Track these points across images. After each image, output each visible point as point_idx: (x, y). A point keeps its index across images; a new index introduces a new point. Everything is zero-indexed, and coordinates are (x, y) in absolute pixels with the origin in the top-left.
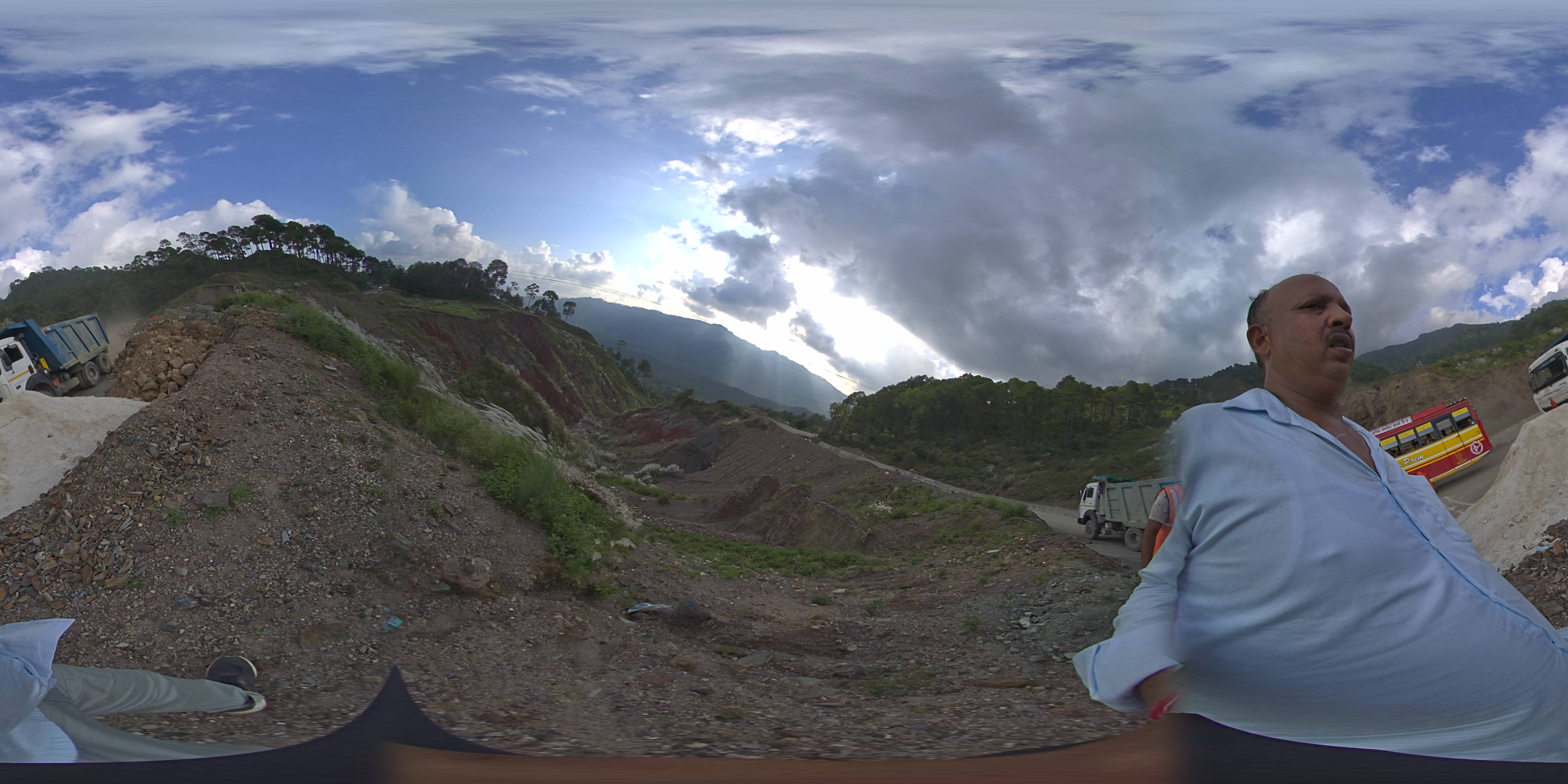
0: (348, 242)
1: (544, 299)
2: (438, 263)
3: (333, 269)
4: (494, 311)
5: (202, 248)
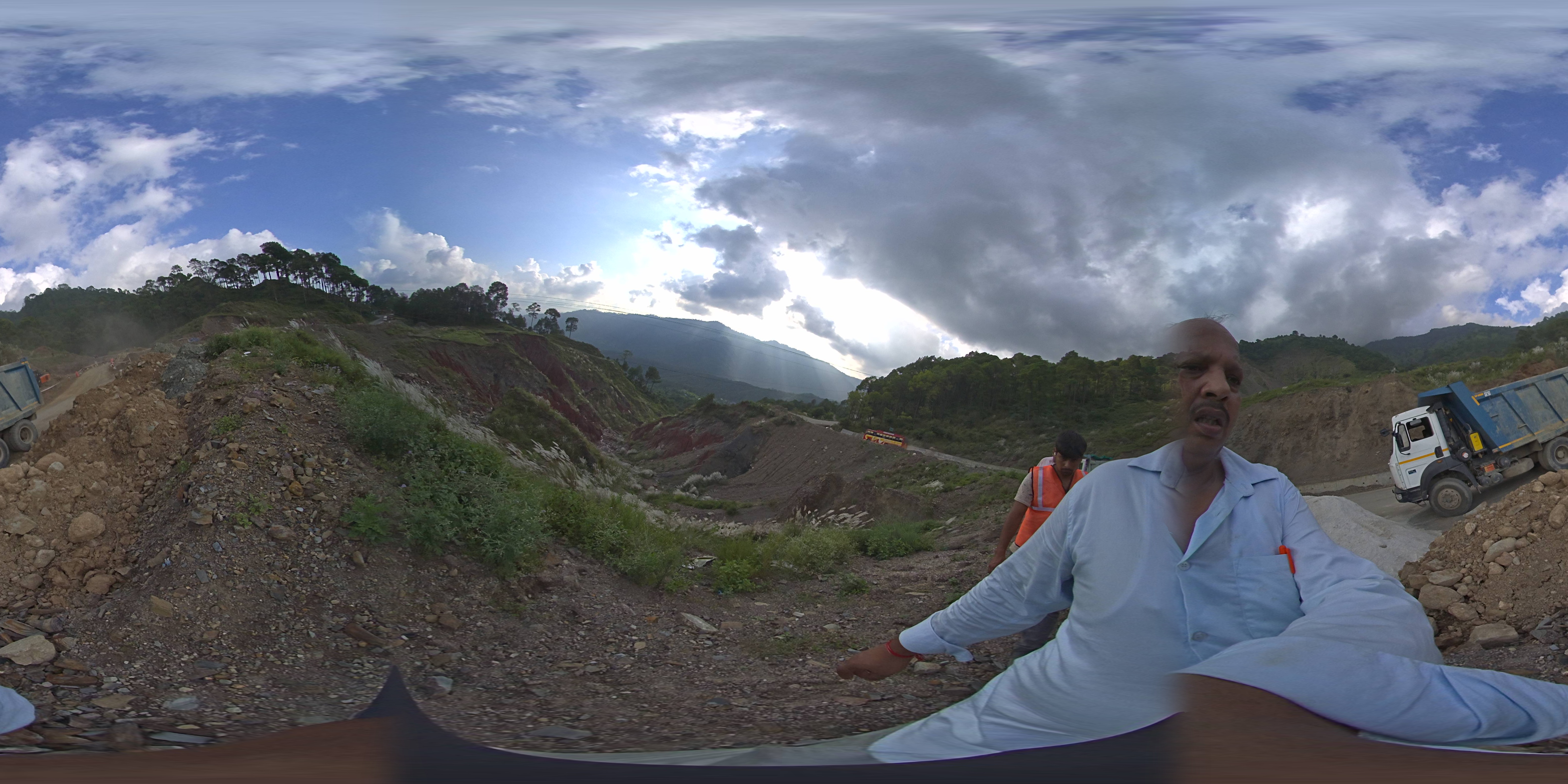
0: (352, 271)
1: (546, 317)
3: (338, 299)
4: (500, 334)
5: (212, 275)
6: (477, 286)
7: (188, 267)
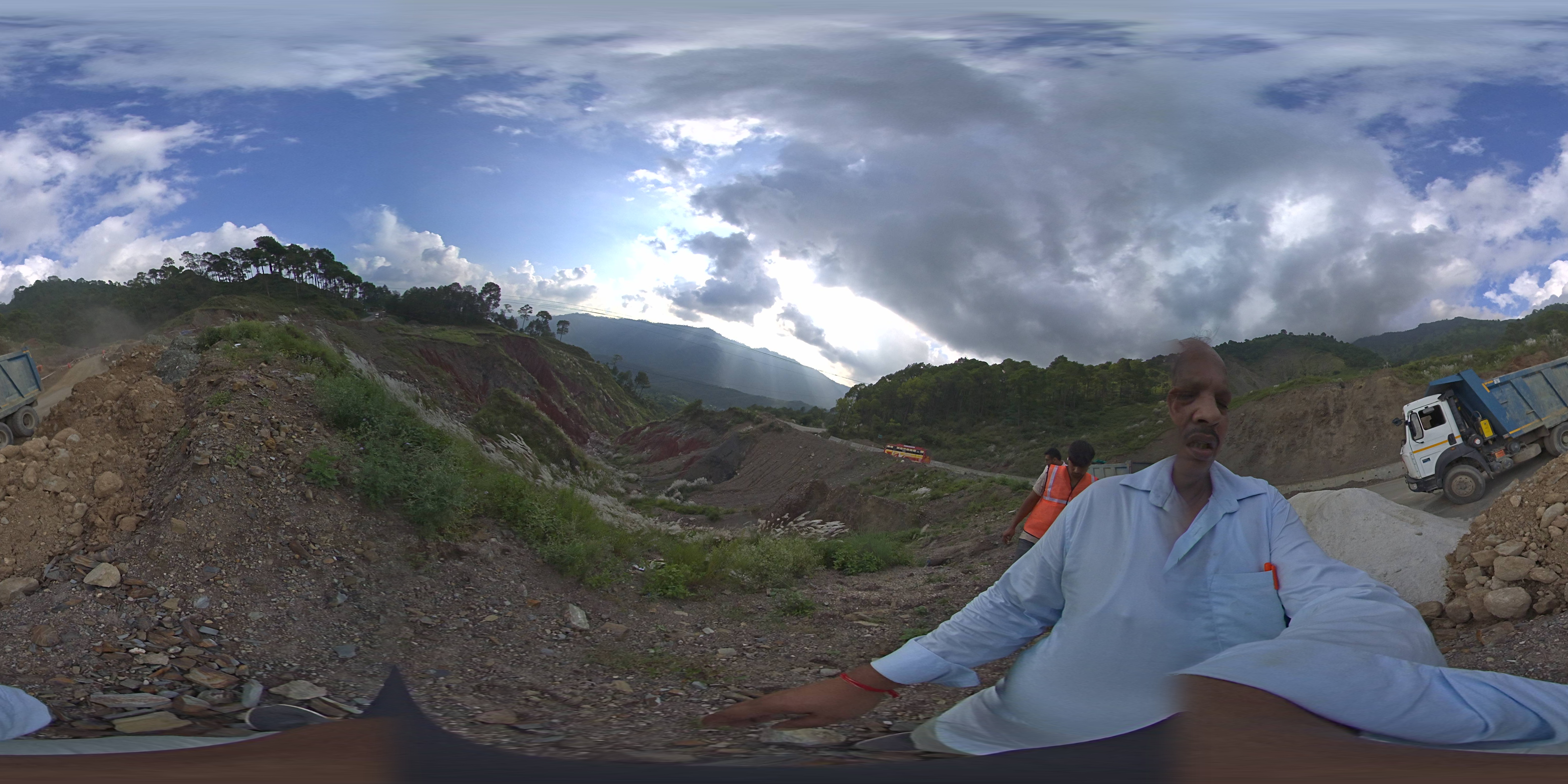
0: (346, 267)
1: (538, 320)
2: (432, 288)
3: (331, 295)
4: (491, 335)
5: (204, 268)
6: (470, 286)
7: (180, 259)
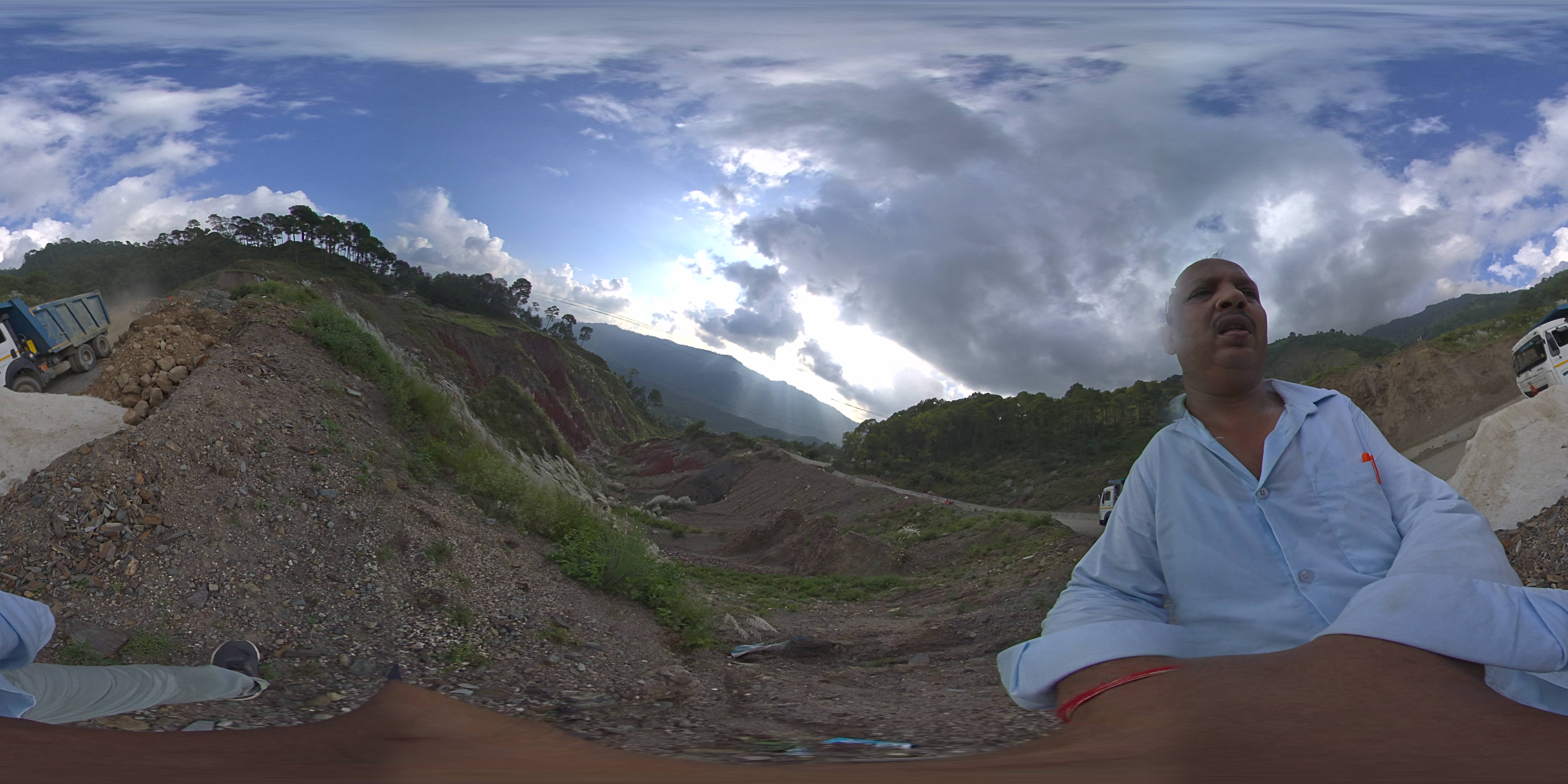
0: (381, 244)
1: (562, 322)
2: (465, 276)
3: (361, 268)
4: (513, 329)
5: (232, 232)
6: (502, 279)
7: (207, 222)
